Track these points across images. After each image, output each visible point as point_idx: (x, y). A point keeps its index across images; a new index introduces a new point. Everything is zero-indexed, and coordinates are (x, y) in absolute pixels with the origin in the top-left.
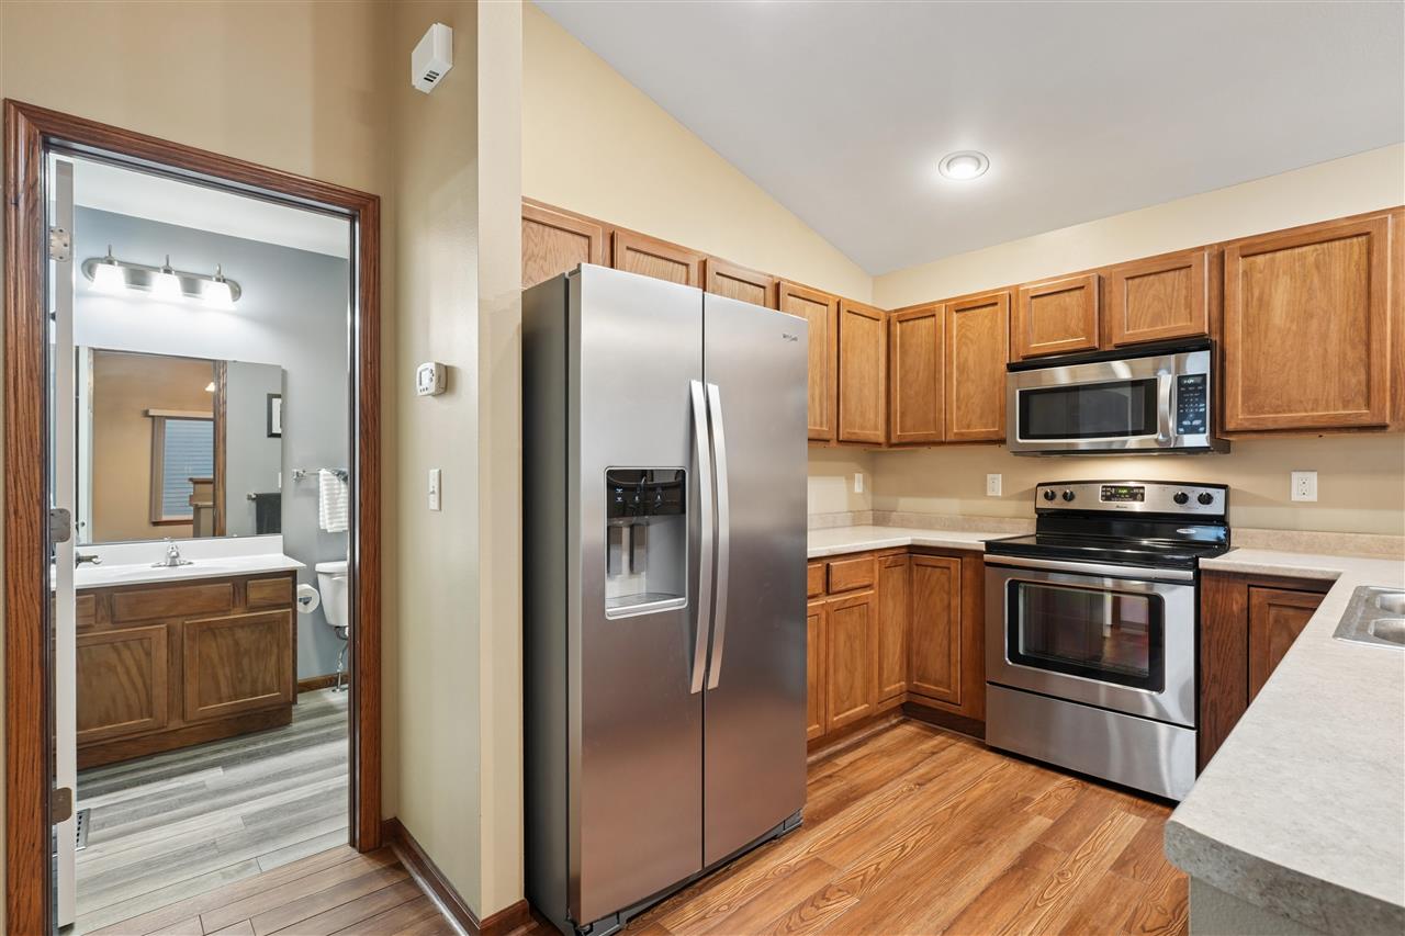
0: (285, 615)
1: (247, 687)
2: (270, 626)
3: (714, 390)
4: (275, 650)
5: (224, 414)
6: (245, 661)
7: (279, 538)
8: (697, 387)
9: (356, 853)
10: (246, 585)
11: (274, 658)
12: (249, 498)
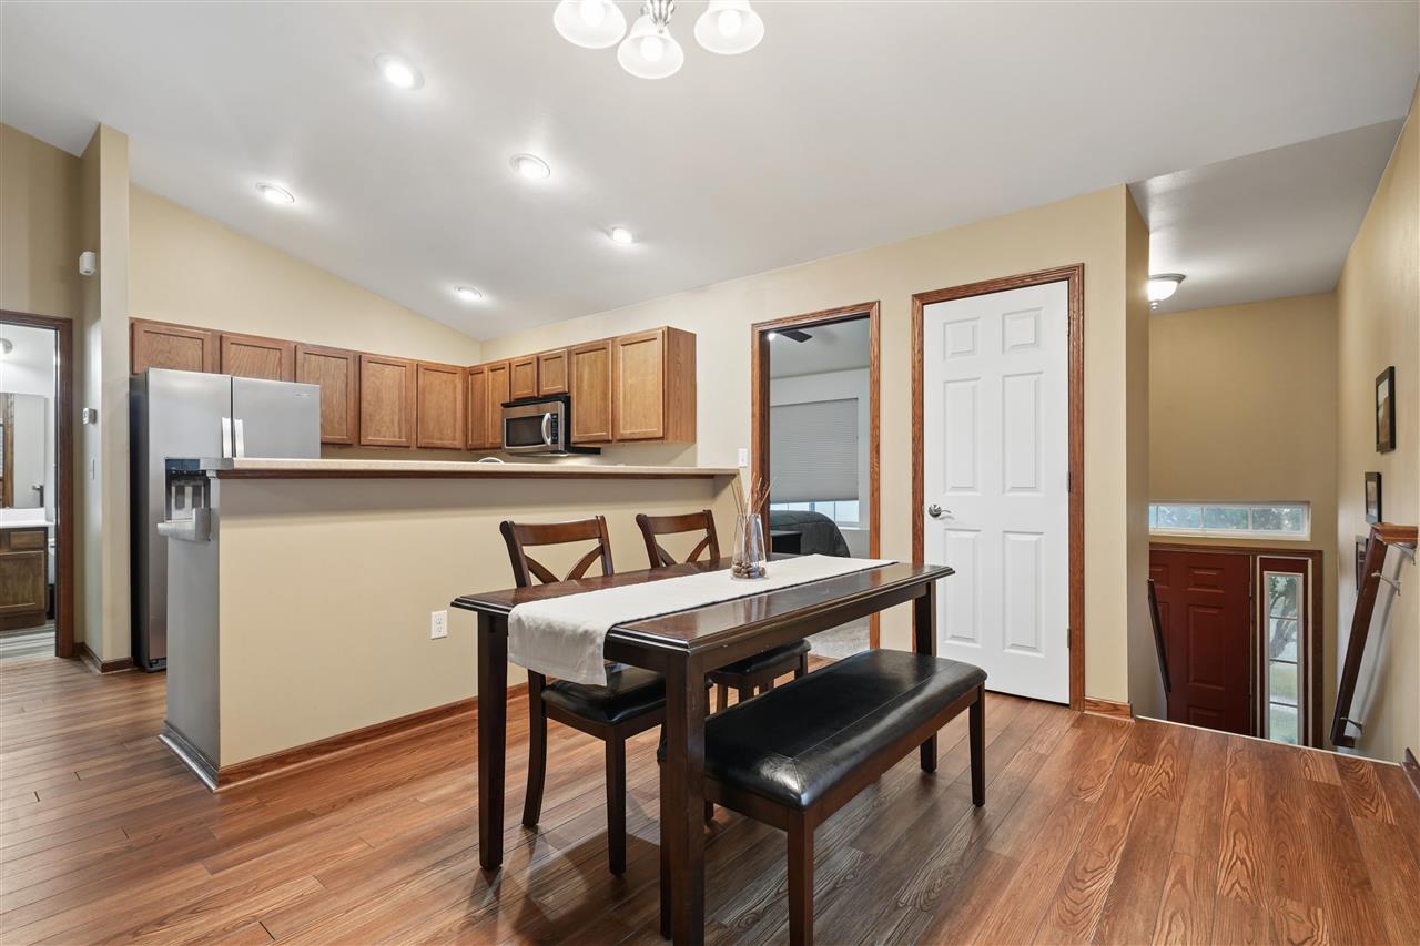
0: (39, 556)
1: (11, 599)
2: (28, 560)
3: (239, 424)
4: (31, 576)
5: (12, 425)
6: (9, 582)
7: (43, 510)
8: (226, 422)
9: (61, 660)
10: (9, 535)
11: (30, 582)
12: (34, 488)
